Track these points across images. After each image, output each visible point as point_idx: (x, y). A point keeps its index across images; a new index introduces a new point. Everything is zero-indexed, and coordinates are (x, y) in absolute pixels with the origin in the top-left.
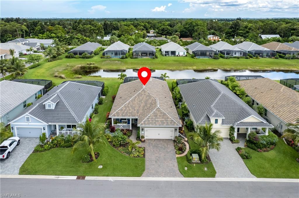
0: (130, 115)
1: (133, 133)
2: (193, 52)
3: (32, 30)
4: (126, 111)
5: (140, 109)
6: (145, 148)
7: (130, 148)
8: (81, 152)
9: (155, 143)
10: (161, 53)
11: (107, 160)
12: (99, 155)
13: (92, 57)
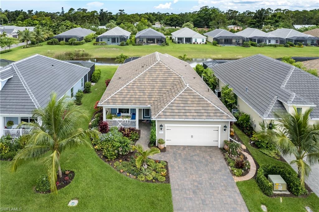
0: (137, 101)
1: (141, 136)
2: (215, 39)
3: (13, 20)
4: (128, 96)
5: (154, 92)
6: (167, 162)
7: (138, 161)
8: (38, 170)
9: (185, 153)
10: (173, 41)
11: (88, 187)
12: (74, 175)
13: (83, 43)
